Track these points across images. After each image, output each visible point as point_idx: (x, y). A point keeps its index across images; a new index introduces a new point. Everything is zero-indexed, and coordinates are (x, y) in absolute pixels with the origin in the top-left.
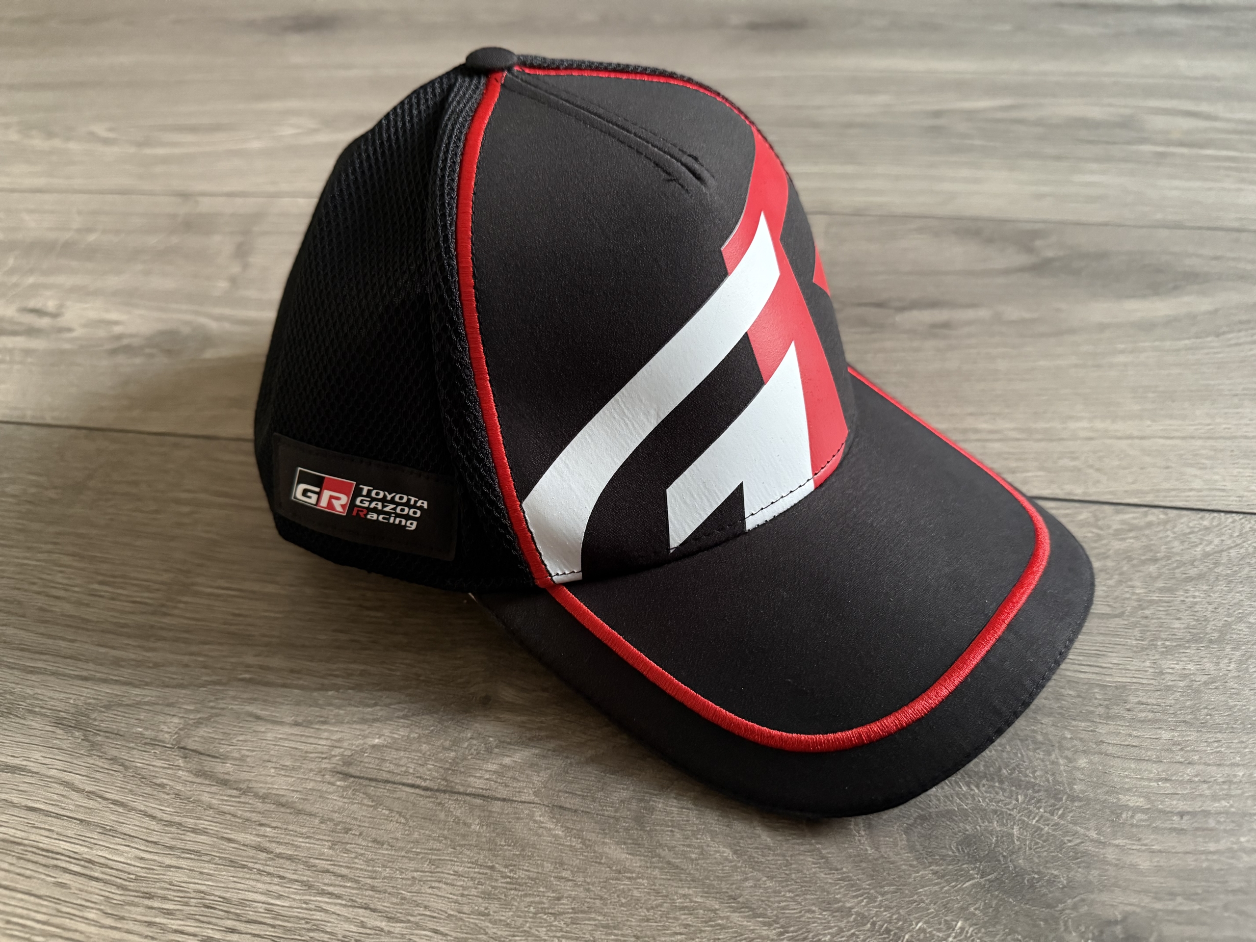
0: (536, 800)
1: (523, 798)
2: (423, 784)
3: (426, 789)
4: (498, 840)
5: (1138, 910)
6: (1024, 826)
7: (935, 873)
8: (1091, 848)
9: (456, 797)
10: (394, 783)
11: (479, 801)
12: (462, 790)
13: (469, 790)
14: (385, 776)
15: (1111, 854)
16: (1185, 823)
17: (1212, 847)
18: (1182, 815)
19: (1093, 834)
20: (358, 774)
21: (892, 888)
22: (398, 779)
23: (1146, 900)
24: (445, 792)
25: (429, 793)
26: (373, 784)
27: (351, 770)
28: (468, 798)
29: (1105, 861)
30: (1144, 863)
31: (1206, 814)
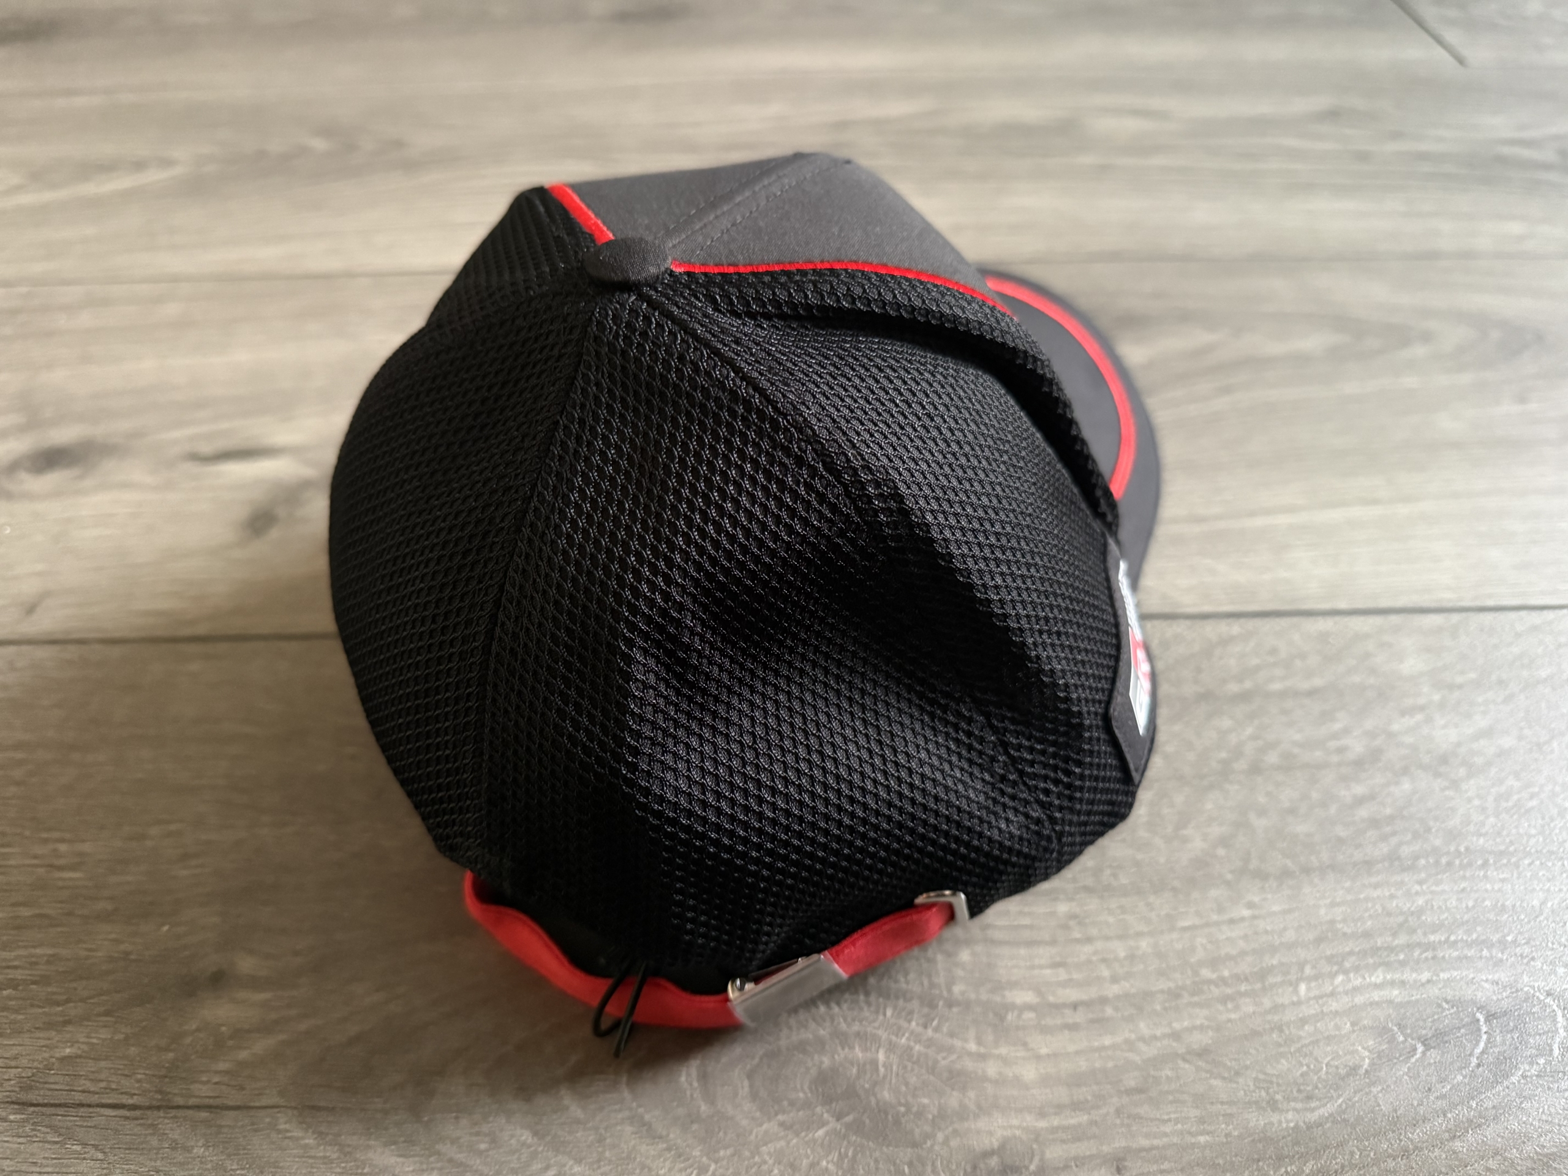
0: (282, 1102)
1: (264, 1101)
2: (130, 1101)
3: (134, 1107)
4: (228, 1162)
5: (1018, 1133)
6: (891, 1048)
9: (173, 1113)
10: (89, 1106)
11: (204, 1115)
12: (180, 1101)
13: (192, 1102)
14: (79, 1097)
16: (1079, 1017)
17: (1107, 1041)
18: (1075, 1006)
19: (972, 1047)
20: (41, 1101)
22: (95, 1099)
23: (1030, 1120)
24: (158, 1108)
25: (138, 1113)
26: (61, 1111)
27: (32, 1097)
28: (190, 1112)
29: (985, 1078)
30: (1029, 1073)
31: (1103, 1001)
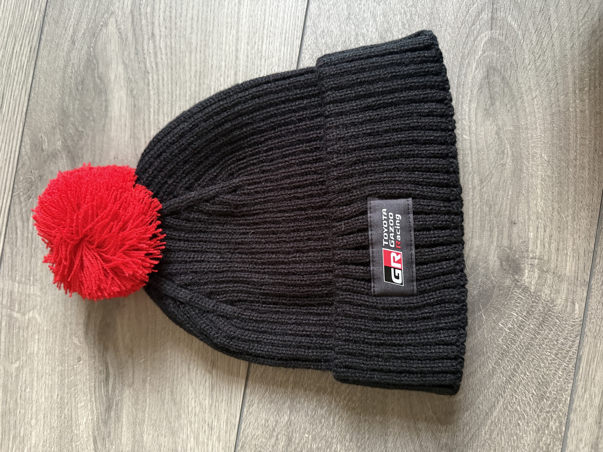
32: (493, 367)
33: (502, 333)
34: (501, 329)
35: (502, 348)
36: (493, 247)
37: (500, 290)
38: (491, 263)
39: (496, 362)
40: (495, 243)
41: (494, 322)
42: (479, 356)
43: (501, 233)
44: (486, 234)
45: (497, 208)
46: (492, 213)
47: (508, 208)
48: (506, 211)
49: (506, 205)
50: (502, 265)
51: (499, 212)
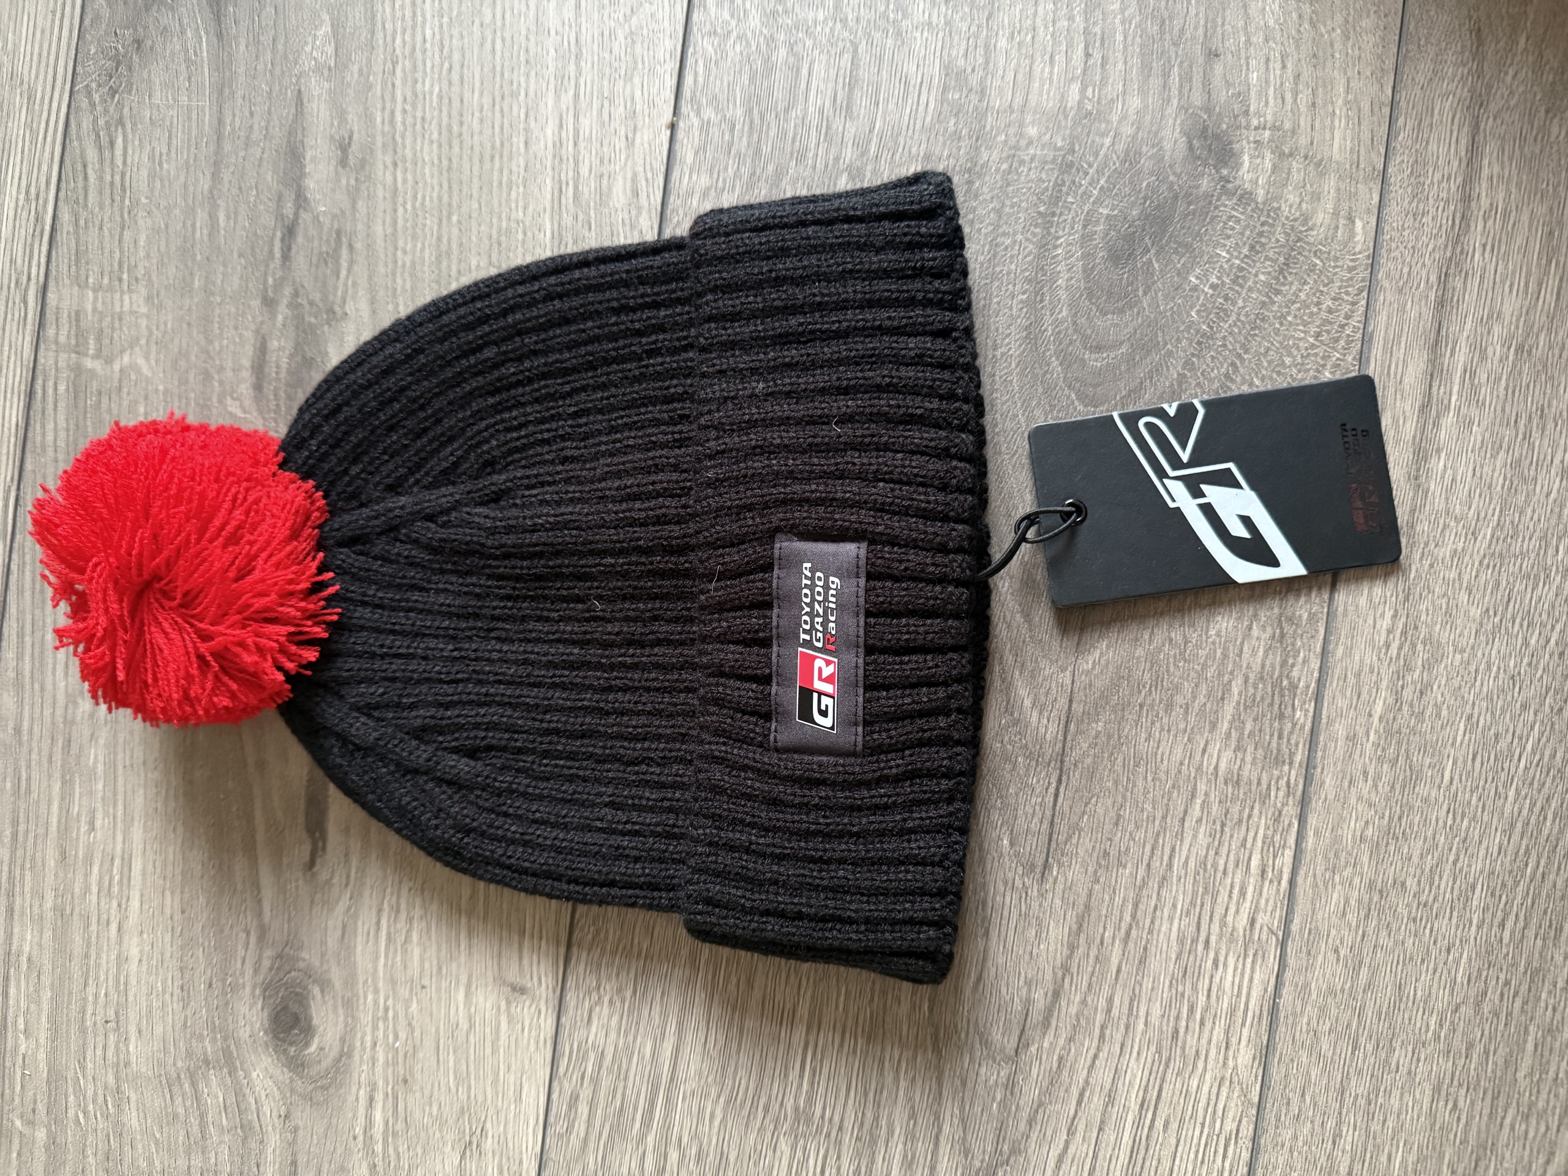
0: (1070, 669)
1: (1068, 682)
2: (1054, 785)
3: (1060, 781)
4: (1112, 703)
5: (1179, 121)
6: (1098, 202)
7: (1145, 293)
8: (1121, 147)
9: (1067, 750)
10: (1053, 816)
11: (1072, 726)
12: (1059, 745)
13: (1060, 737)
14: (1046, 825)
15: (1128, 130)
16: (1097, 55)
17: (1119, 37)
18: (1088, 55)
19: (1108, 141)
20: (1044, 855)
21: (1160, 334)
22: (1048, 813)
24: (1062, 762)
25: (1064, 778)
26: (1055, 836)
27: (1040, 862)
28: (1069, 738)
29: (1134, 137)
30: (1135, 102)
31: (1086, 31)
32: (1179, 374)
33: (1198, 298)
34: (1195, 288)
35: (1198, 331)
36: (1171, 110)
37: (1189, 204)
38: (1167, 146)
39: (1186, 363)
40: (1175, 102)
41: (1179, 274)
42: (1148, 352)
43: (1186, 78)
44: (1155, 82)
45: (1177, 24)
46: (1167, 36)
47: (1202, 23)
48: (1196, 28)
49: (1197, 14)
50: (1191, 148)
51: (1182, 31)
